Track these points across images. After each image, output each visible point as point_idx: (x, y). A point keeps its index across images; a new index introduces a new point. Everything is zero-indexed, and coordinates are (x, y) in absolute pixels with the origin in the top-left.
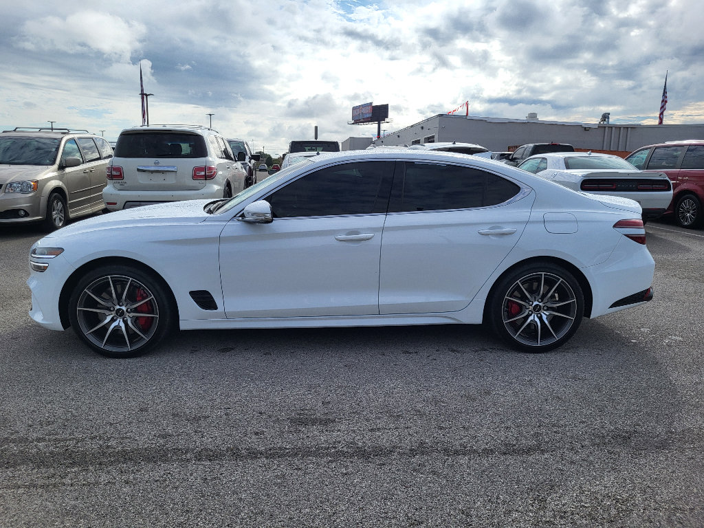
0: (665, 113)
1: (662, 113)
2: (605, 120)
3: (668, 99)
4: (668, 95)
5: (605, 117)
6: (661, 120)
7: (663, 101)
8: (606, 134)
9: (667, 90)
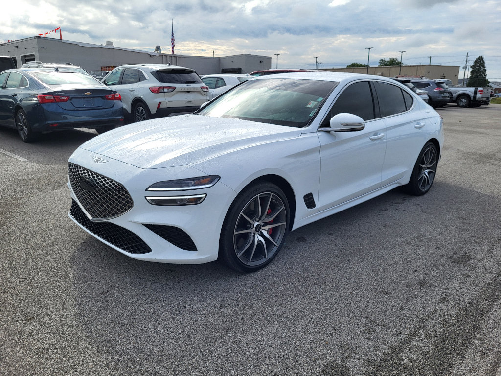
0: (175, 48)
1: (173, 48)
2: (158, 51)
3: (175, 38)
4: (174, 35)
5: (158, 48)
6: (173, 52)
7: (172, 40)
8: (164, 60)
9: (174, 33)
